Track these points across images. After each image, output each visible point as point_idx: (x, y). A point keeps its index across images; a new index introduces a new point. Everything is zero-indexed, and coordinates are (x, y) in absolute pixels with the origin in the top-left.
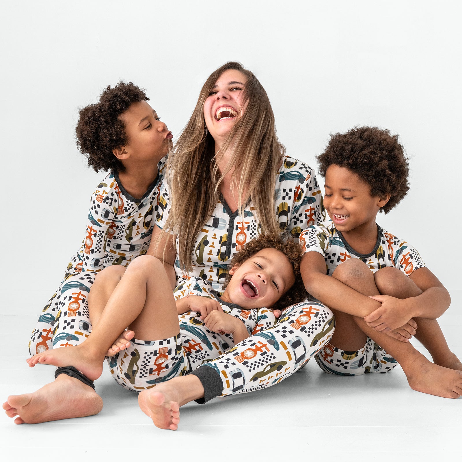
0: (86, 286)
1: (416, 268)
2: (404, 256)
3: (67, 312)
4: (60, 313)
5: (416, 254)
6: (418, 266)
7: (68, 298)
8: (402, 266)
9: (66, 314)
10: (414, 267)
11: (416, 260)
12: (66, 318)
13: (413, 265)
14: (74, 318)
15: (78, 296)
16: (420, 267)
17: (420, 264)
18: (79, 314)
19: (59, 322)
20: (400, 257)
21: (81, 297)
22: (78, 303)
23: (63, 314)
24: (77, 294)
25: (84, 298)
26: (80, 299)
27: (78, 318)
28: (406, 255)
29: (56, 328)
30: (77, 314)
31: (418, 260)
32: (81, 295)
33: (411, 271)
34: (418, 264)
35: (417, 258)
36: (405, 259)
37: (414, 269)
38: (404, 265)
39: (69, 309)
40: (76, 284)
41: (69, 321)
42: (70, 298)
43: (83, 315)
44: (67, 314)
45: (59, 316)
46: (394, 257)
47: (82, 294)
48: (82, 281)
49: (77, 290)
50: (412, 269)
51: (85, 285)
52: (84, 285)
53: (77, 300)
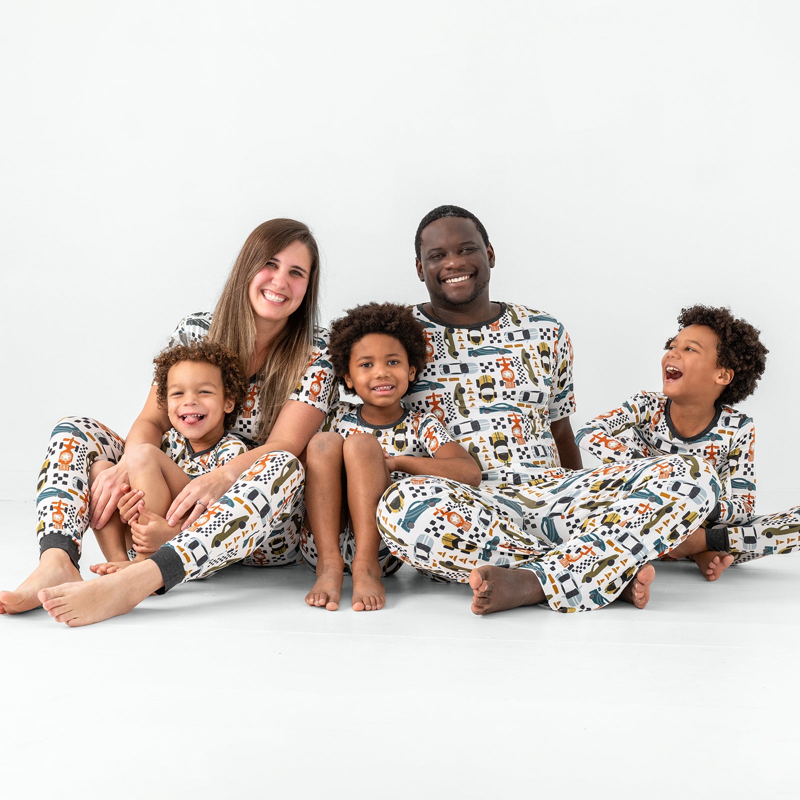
0: (80, 431)
1: (442, 444)
2: (428, 429)
3: (57, 464)
4: (47, 462)
5: (440, 428)
6: (444, 442)
7: (58, 445)
8: (426, 441)
9: (56, 466)
10: (440, 442)
11: (441, 435)
12: (57, 471)
13: (438, 441)
14: (66, 472)
15: (71, 443)
16: (446, 442)
17: (446, 439)
18: (73, 467)
19: (47, 474)
20: (425, 430)
21: (74, 444)
22: (71, 453)
23: (52, 466)
24: (69, 441)
25: (78, 445)
26: (73, 447)
27: (70, 473)
28: (431, 428)
29: (42, 481)
30: (70, 468)
31: (443, 435)
32: (73, 442)
33: (437, 448)
34: (444, 439)
35: (442, 433)
36: (429, 433)
37: (439, 445)
38: (428, 439)
39: (60, 461)
40: (69, 427)
41: (61, 474)
42: (62, 445)
43: (77, 469)
44: (58, 466)
45: (46, 467)
46: (419, 429)
47: (75, 441)
48: (76, 424)
49: (69, 435)
50: (437, 445)
51: (80, 429)
52: (78, 429)
53: (69, 447)
